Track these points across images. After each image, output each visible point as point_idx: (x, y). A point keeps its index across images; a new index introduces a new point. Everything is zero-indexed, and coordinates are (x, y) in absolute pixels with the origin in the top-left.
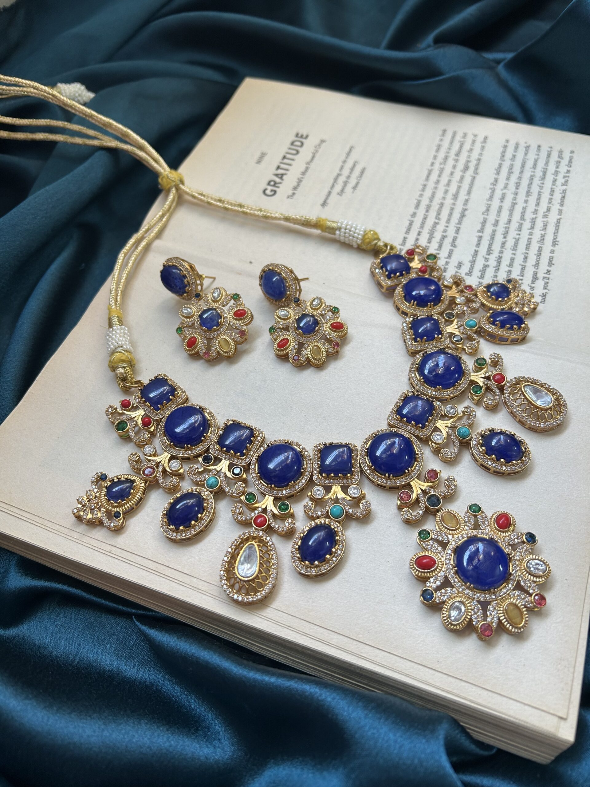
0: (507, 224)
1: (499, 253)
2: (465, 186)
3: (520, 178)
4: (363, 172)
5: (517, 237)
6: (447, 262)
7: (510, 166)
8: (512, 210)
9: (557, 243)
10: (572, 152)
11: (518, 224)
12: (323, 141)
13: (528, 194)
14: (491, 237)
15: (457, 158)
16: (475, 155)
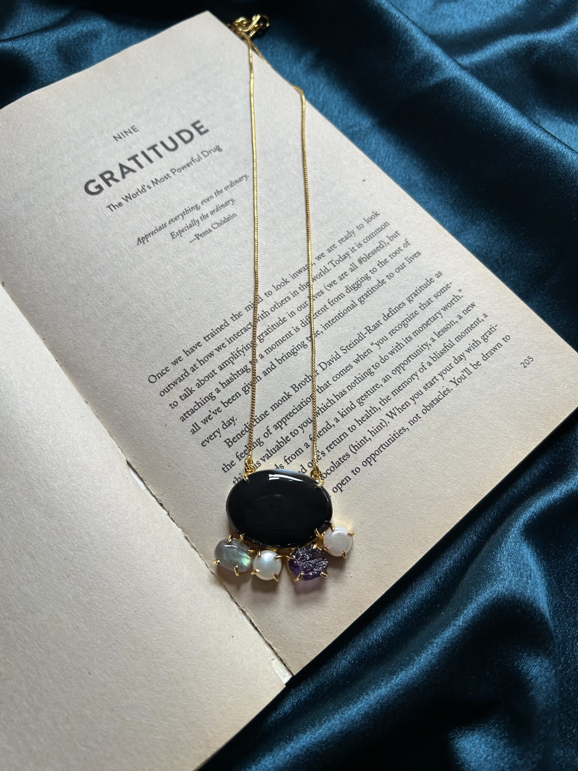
0: (335, 397)
1: (291, 433)
2: (332, 313)
3: (408, 339)
4: (227, 220)
5: (332, 422)
6: (219, 408)
7: (412, 314)
8: (358, 380)
9: (373, 462)
10: (506, 339)
11: (349, 405)
12: (218, 149)
13: (398, 369)
14: (301, 403)
15: (357, 264)
16: (382, 273)
